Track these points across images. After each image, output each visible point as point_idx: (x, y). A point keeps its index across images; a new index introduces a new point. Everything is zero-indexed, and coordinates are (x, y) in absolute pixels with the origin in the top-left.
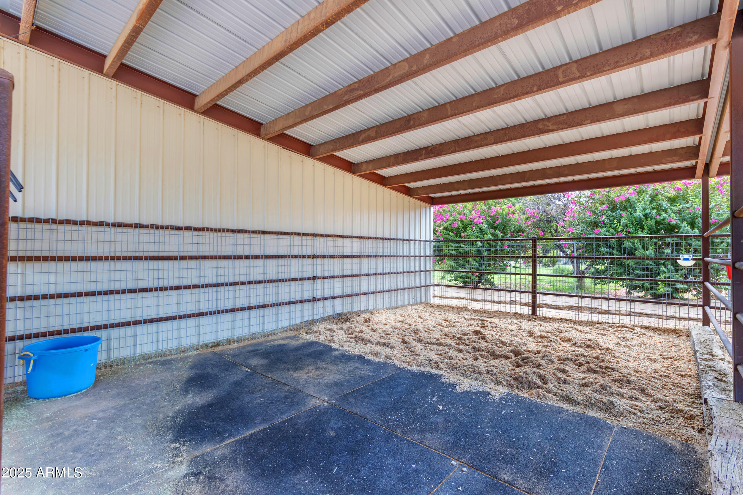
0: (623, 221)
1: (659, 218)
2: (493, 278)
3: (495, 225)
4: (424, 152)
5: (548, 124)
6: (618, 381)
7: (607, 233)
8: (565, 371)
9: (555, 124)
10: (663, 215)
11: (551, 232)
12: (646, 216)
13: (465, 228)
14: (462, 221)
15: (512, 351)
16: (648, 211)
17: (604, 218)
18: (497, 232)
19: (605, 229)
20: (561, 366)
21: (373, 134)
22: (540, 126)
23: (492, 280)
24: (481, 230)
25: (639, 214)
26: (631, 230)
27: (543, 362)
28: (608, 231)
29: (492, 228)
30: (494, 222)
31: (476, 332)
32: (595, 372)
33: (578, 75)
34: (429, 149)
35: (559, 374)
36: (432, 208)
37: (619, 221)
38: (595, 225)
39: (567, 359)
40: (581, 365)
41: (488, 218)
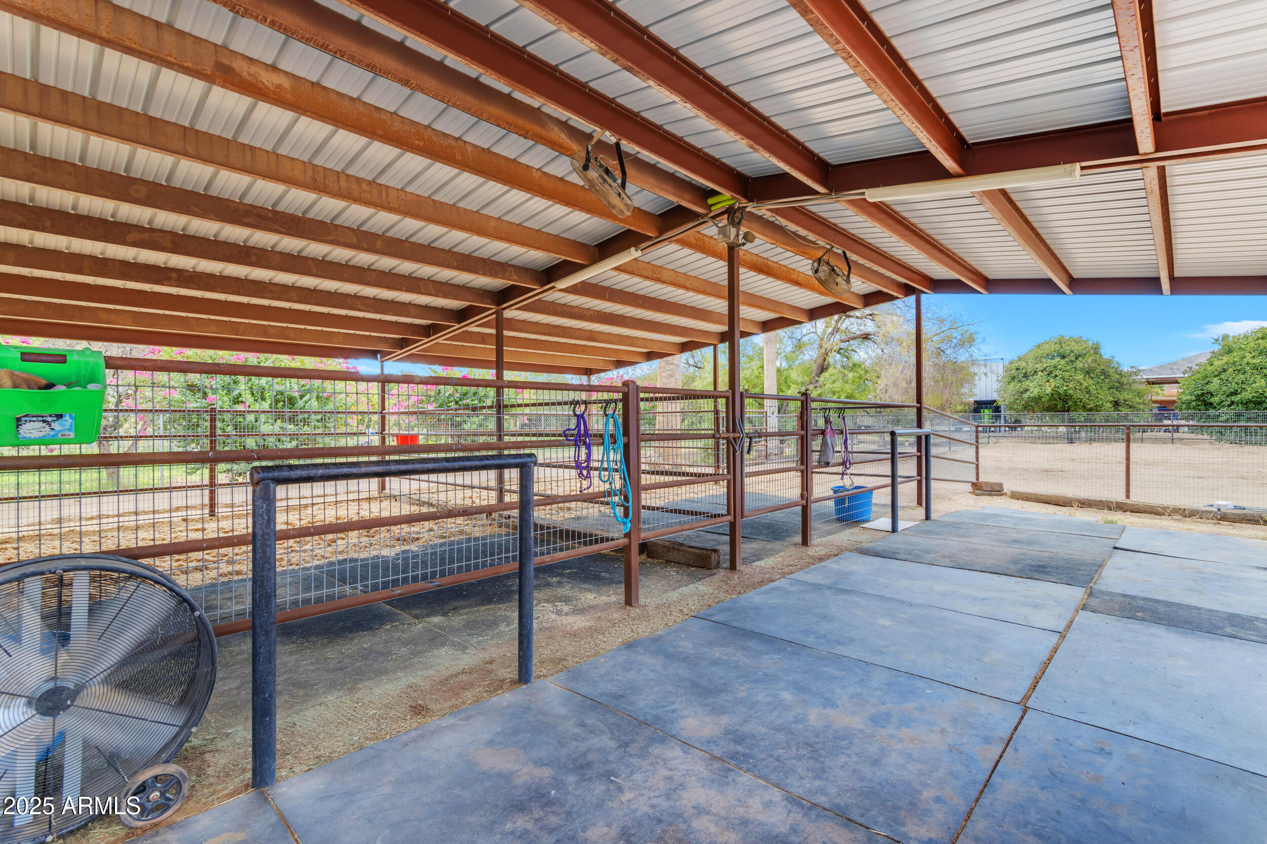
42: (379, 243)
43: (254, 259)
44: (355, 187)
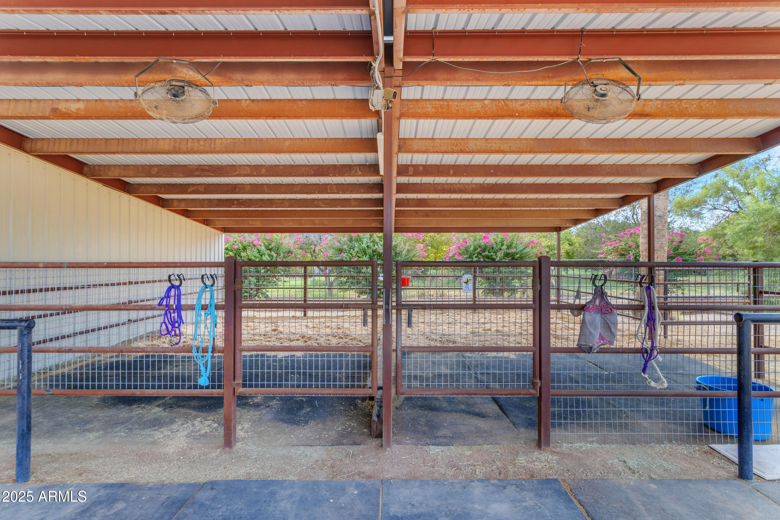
0: (356, 249)
1: (374, 248)
2: (268, 291)
3: (270, 247)
4: (236, 202)
5: (320, 203)
6: (351, 339)
7: (347, 257)
8: (329, 340)
9: (323, 203)
10: (376, 246)
11: (310, 252)
12: (368, 247)
13: (244, 249)
14: (241, 242)
15: (300, 336)
16: (369, 244)
17: (346, 247)
18: (273, 253)
19: (346, 254)
20: (327, 338)
21: (202, 190)
22: (316, 203)
23: (267, 293)
24: (259, 251)
25: (364, 245)
26: (360, 256)
27: (318, 338)
28: (348, 255)
29: (267, 250)
30: (270, 244)
31: (274, 330)
32: (342, 338)
33: (336, 192)
34: (241, 201)
35: (327, 342)
36: (224, 235)
37: (354, 250)
38: (340, 250)
39: (329, 335)
40: (336, 336)
41: (265, 241)
42: (264, 170)
43: (238, 190)
44: (196, 145)
